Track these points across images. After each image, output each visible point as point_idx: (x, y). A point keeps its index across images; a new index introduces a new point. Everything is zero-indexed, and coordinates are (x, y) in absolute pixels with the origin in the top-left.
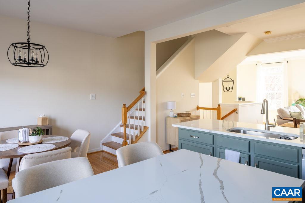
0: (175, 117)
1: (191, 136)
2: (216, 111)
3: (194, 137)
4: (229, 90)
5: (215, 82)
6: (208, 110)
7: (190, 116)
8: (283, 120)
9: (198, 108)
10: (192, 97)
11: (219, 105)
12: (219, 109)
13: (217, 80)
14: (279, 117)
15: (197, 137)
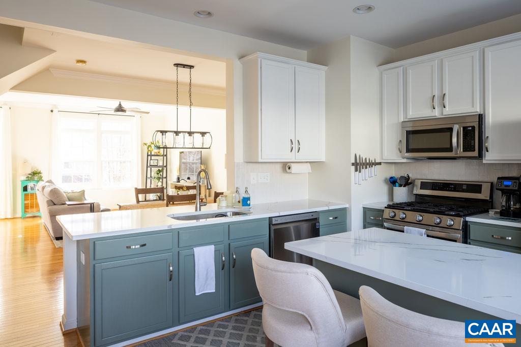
15: (139, 246)
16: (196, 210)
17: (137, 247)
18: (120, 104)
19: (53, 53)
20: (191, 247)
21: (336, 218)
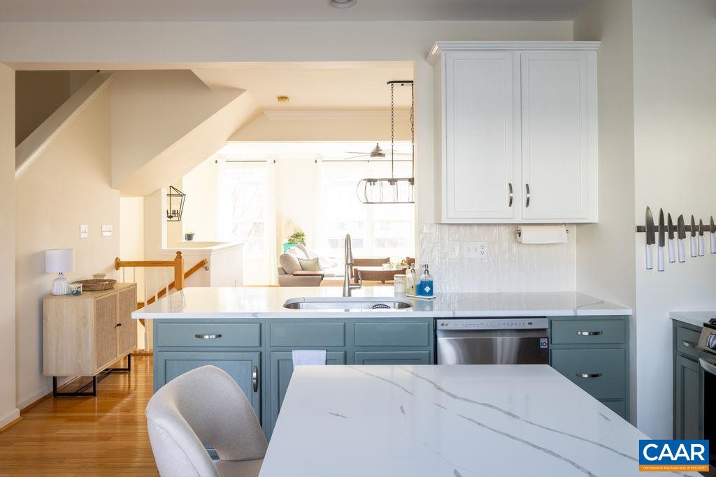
0: (77, 293)
1: (198, 336)
2: (172, 269)
3: (207, 337)
4: (172, 217)
5: (151, 197)
6: (136, 267)
7: (112, 288)
8: (294, 275)
9: (118, 264)
10: (104, 234)
11: (179, 253)
12: (181, 262)
13: (156, 192)
14: (283, 271)
15: (214, 336)
16: (344, 295)
17: (211, 337)
18: (378, 147)
19: (243, 92)
20: (289, 349)
21: (596, 334)
